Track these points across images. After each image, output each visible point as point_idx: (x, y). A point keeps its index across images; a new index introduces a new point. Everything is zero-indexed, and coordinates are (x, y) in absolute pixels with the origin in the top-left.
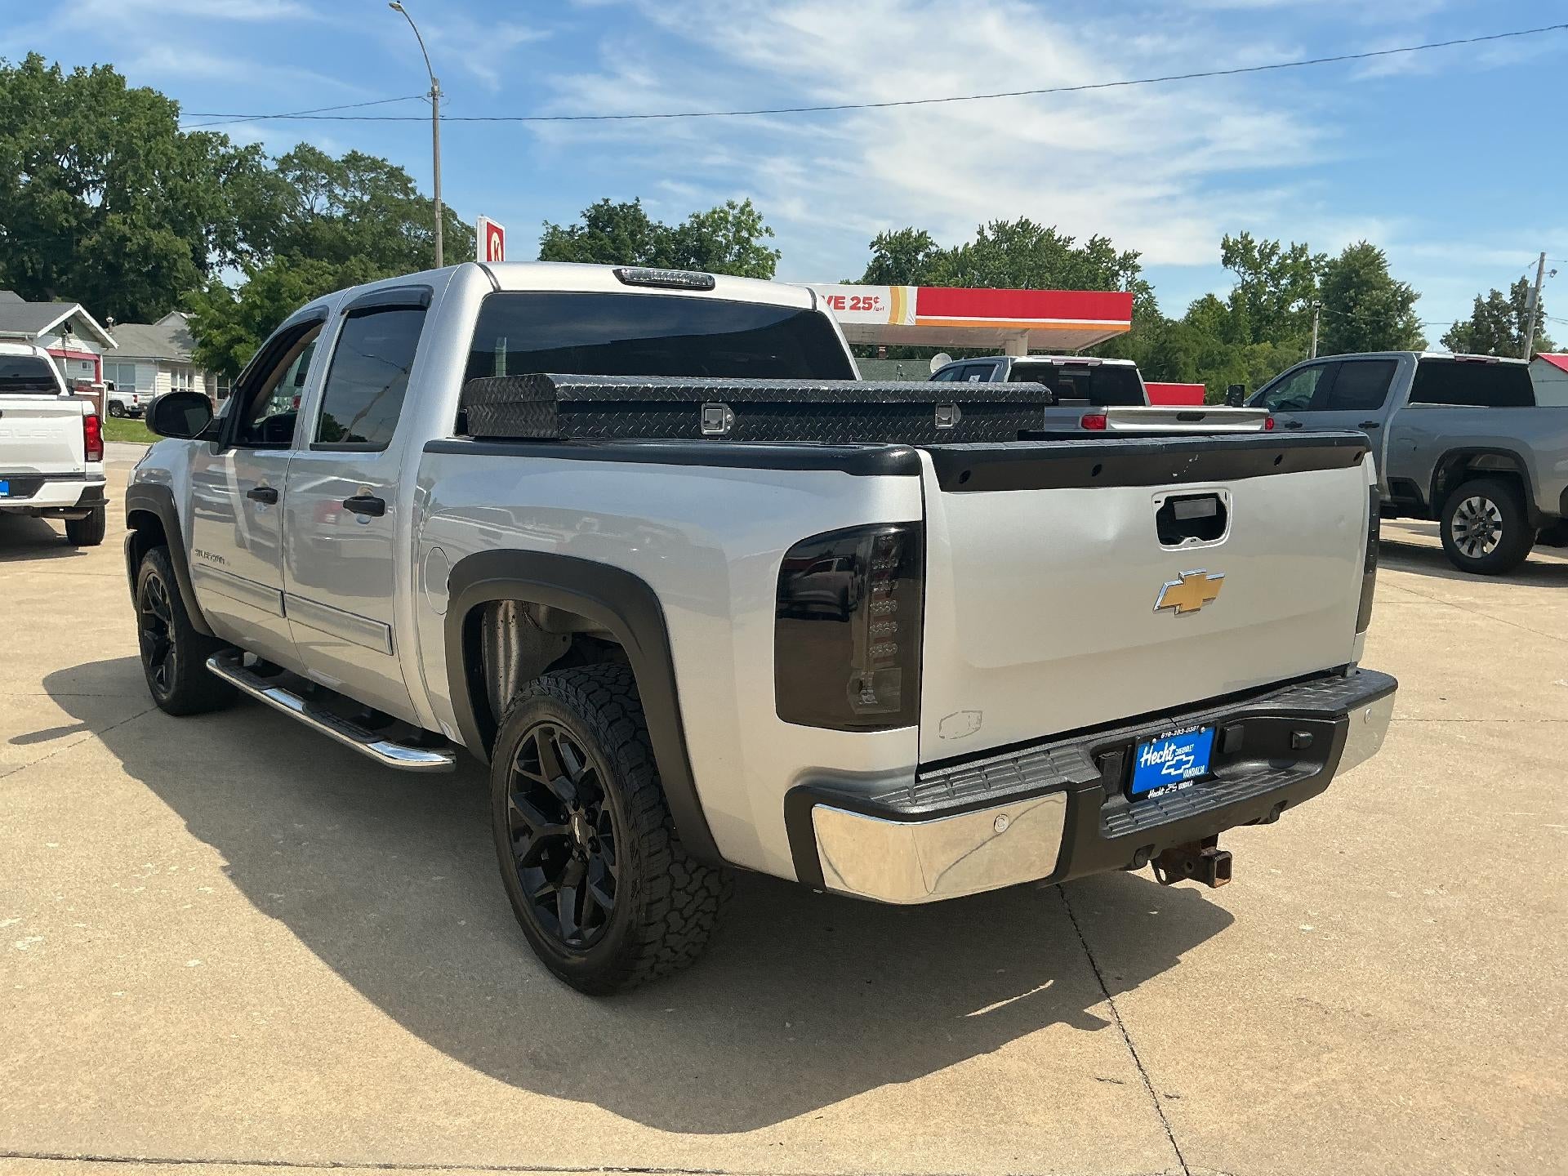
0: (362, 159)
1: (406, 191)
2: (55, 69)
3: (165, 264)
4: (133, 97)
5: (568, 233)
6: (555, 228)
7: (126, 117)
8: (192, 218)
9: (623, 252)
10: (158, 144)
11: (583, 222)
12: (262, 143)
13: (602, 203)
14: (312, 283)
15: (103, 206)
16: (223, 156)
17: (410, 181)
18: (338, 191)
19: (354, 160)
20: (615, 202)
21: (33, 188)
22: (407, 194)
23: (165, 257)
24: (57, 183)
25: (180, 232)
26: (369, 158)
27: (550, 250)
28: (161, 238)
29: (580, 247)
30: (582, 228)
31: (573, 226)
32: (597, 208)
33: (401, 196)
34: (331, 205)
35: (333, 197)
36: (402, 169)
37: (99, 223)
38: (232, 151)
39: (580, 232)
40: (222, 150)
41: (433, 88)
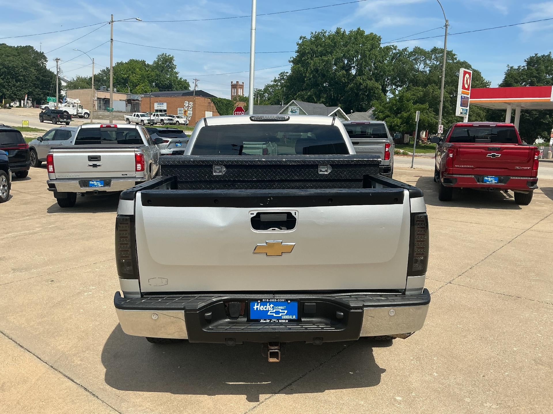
0: (437, 49)
1: (453, 59)
2: (344, 32)
3: (372, 92)
4: (367, 37)
5: (517, 69)
6: (512, 67)
7: (364, 44)
8: (382, 76)
9: (541, 74)
10: (373, 52)
11: (525, 64)
12: (408, 47)
13: (534, 55)
14: (415, 95)
15: (356, 74)
16: (395, 53)
17: (455, 55)
18: (428, 62)
19: (435, 50)
20: (539, 55)
21: (336, 70)
22: (453, 61)
23: (372, 90)
24: (343, 68)
25: (377, 81)
26: (440, 49)
27: (509, 76)
28: (370, 83)
29: (522, 74)
30: (524, 66)
31: (519, 67)
32: (531, 58)
33: (451, 62)
34: (425, 67)
35: (426, 64)
36: (452, 51)
37: (353, 80)
38: (398, 51)
39: (522, 68)
40: (394, 51)
41: (446, 24)
